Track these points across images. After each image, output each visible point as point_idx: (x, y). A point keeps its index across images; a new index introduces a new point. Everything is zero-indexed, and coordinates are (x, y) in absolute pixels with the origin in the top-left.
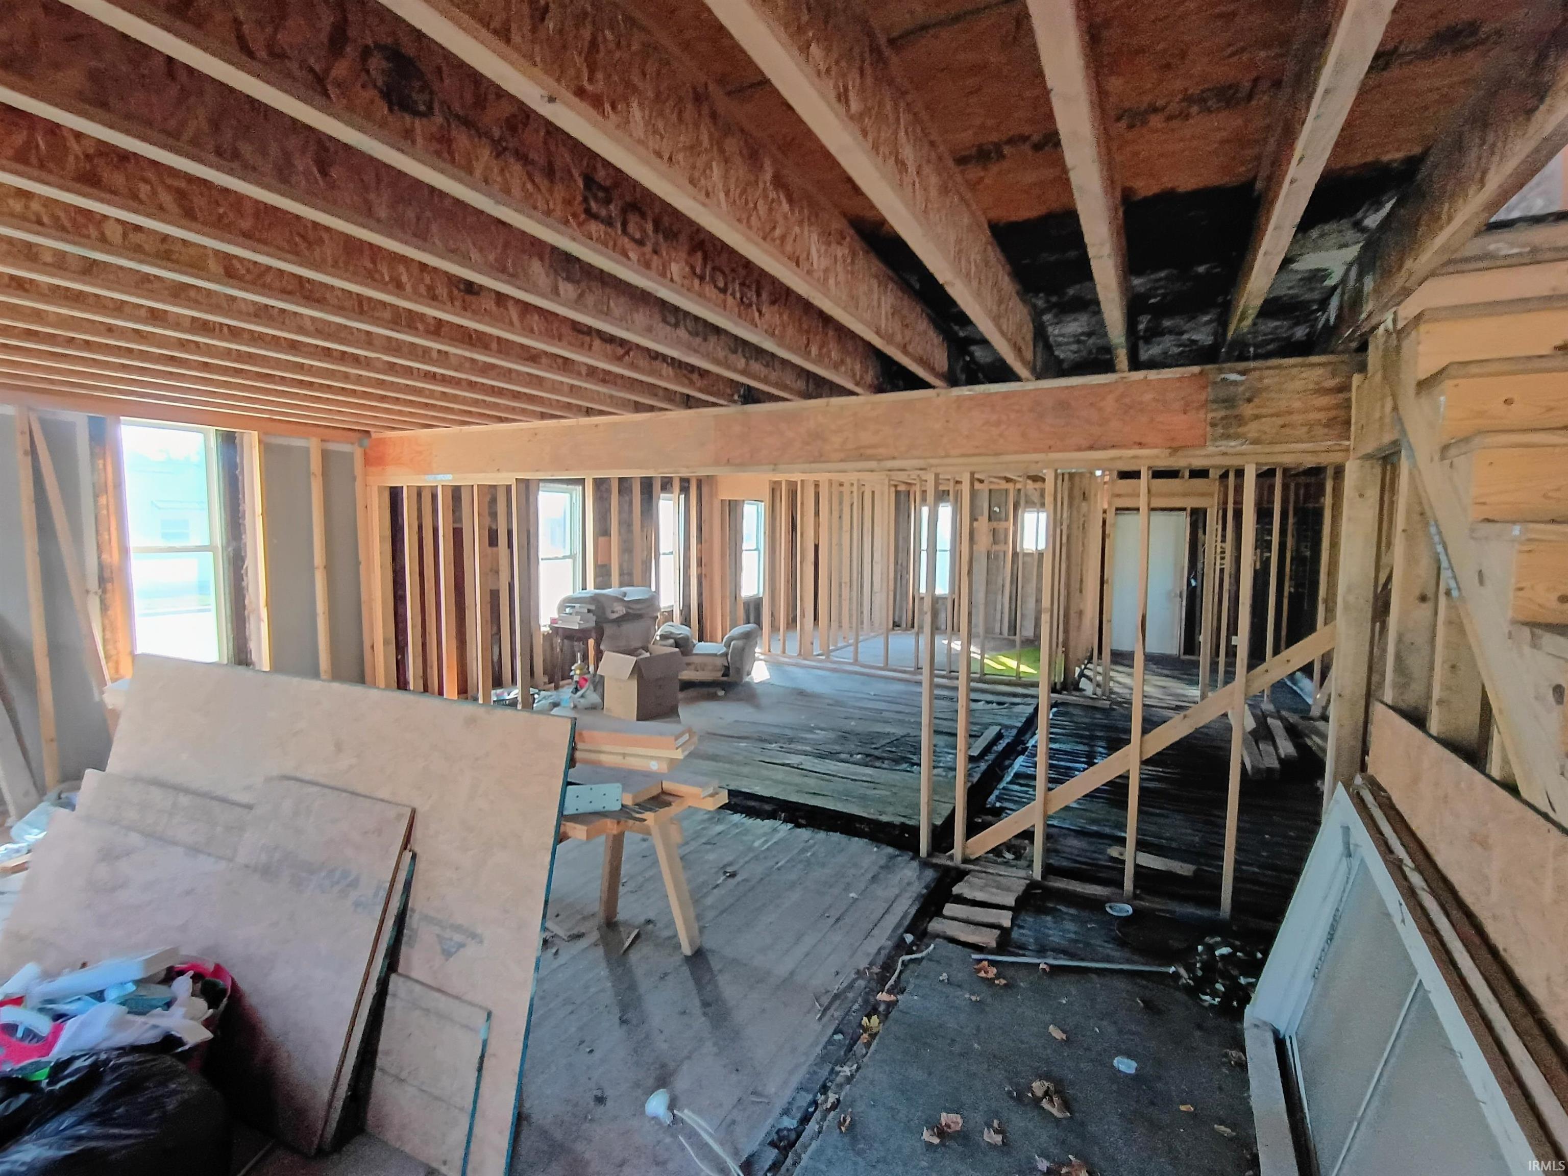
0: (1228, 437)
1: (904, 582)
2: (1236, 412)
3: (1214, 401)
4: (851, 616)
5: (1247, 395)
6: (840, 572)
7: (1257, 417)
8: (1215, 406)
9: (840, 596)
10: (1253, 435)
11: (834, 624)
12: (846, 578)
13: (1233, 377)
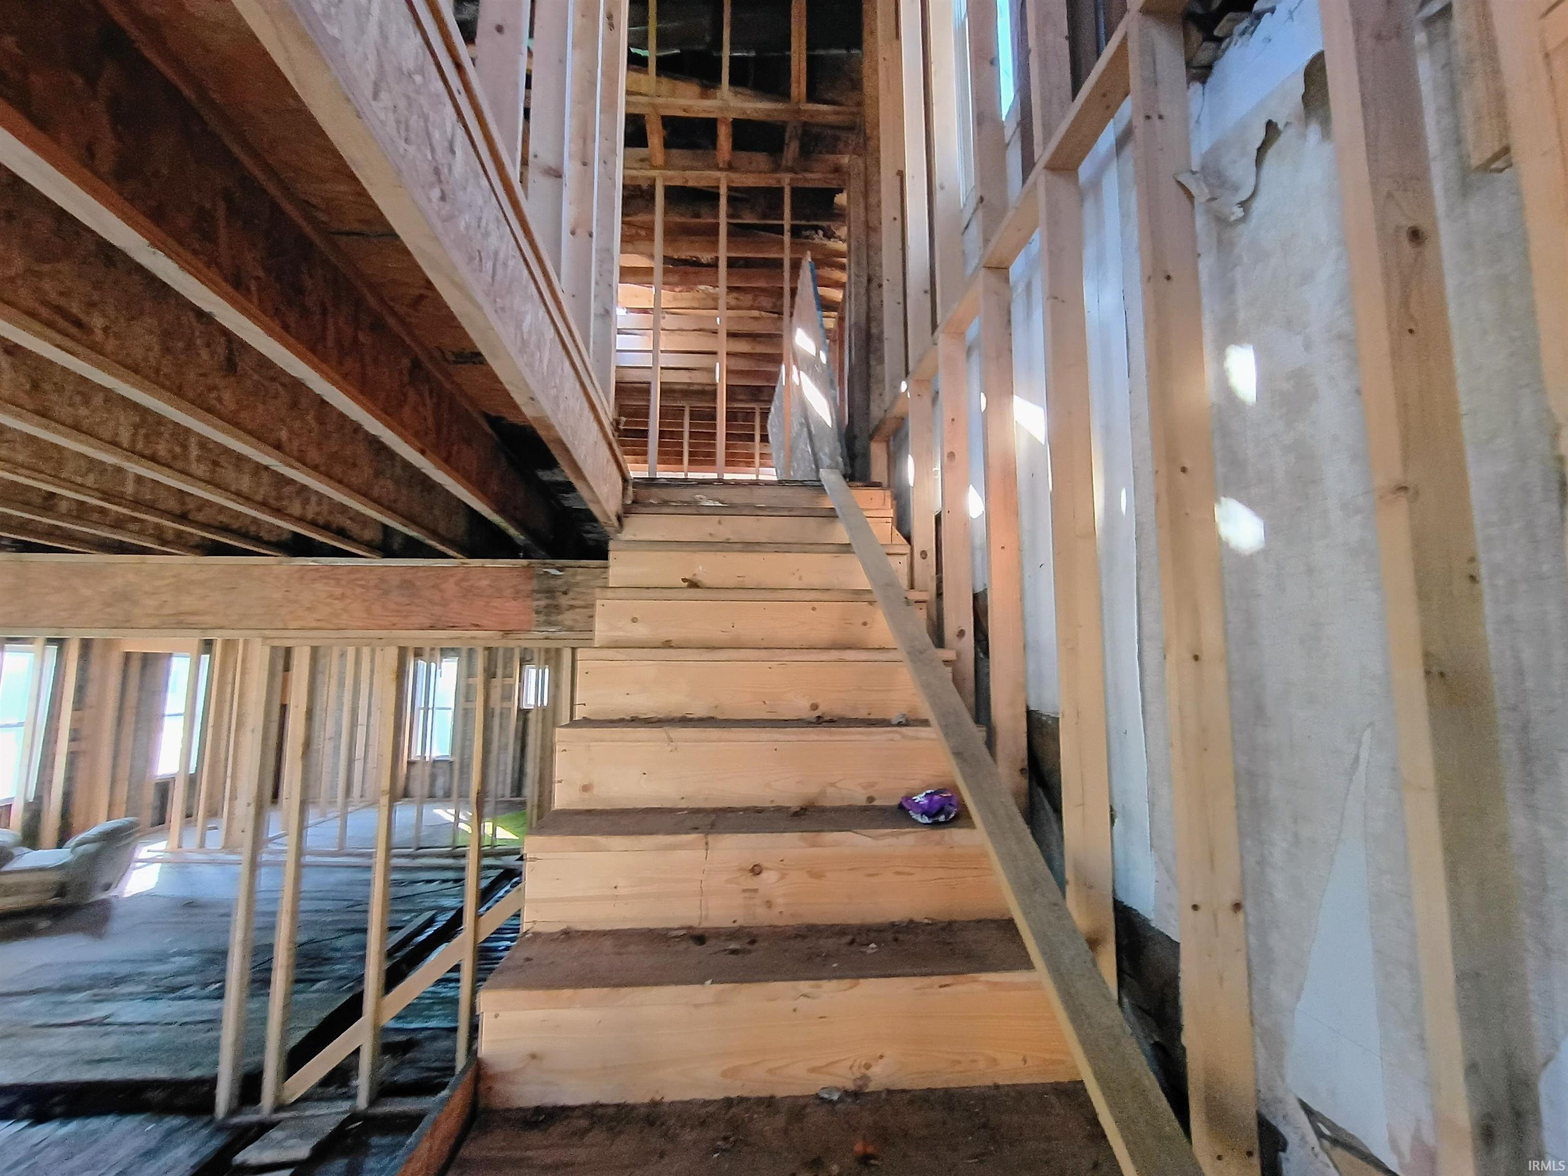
0: (550, 624)
2: (555, 603)
3: (538, 592)
5: (564, 589)
7: (572, 607)
8: (539, 596)
10: (568, 623)
13: (554, 572)
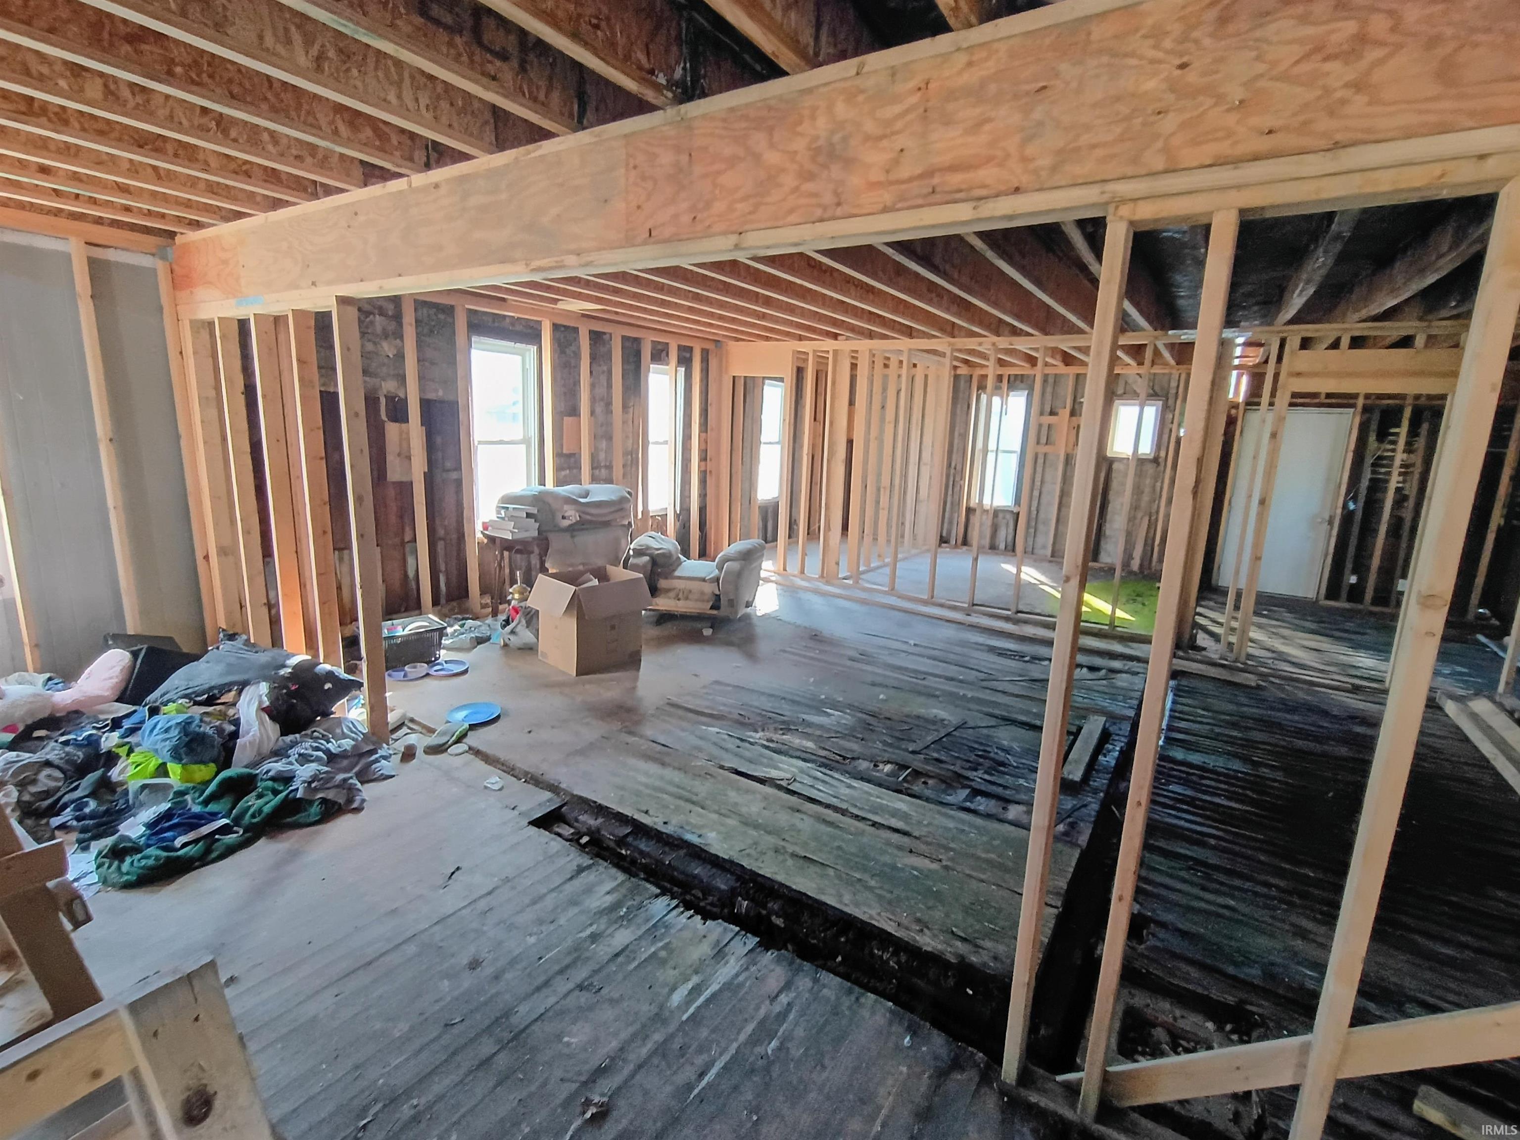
1: (957, 489)
4: (889, 526)
6: (879, 475)
9: (878, 502)
11: (868, 539)
12: (885, 481)
